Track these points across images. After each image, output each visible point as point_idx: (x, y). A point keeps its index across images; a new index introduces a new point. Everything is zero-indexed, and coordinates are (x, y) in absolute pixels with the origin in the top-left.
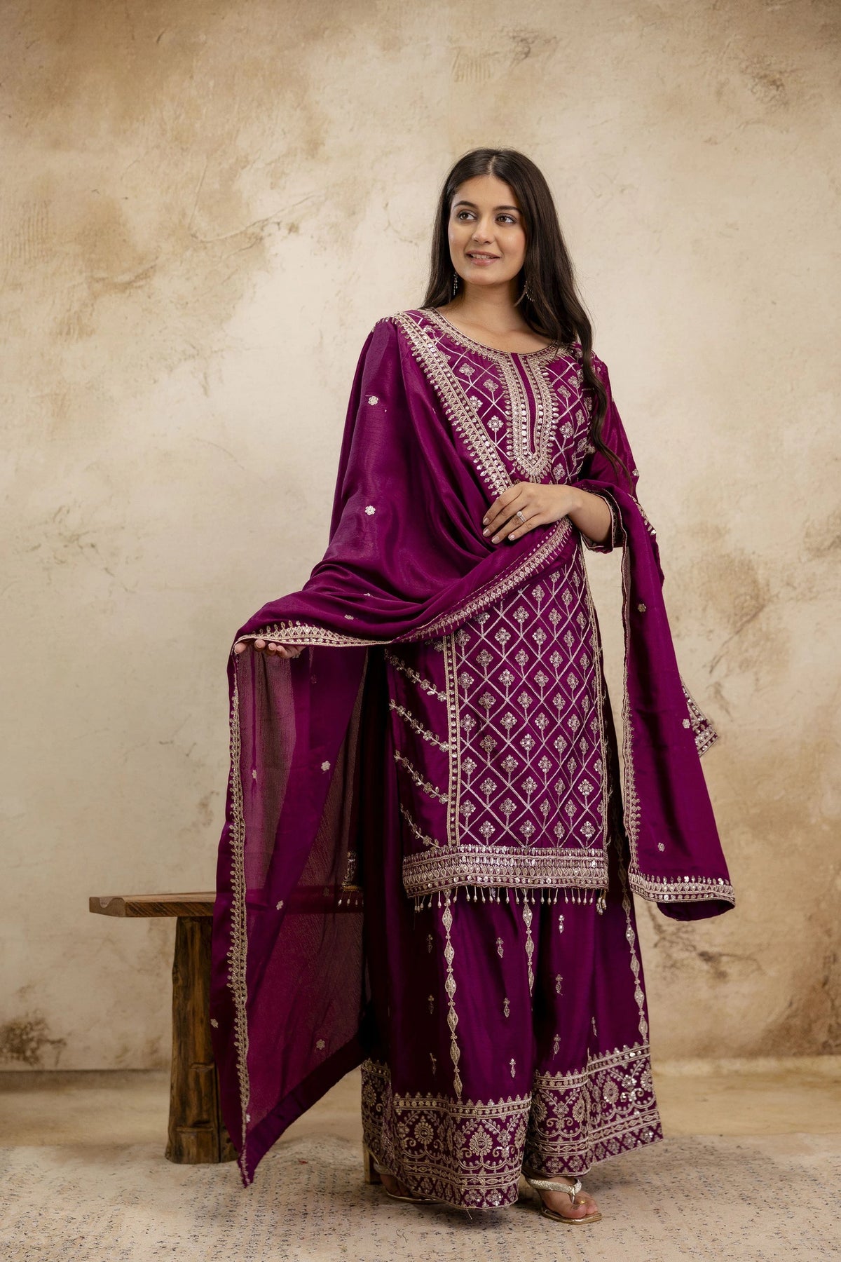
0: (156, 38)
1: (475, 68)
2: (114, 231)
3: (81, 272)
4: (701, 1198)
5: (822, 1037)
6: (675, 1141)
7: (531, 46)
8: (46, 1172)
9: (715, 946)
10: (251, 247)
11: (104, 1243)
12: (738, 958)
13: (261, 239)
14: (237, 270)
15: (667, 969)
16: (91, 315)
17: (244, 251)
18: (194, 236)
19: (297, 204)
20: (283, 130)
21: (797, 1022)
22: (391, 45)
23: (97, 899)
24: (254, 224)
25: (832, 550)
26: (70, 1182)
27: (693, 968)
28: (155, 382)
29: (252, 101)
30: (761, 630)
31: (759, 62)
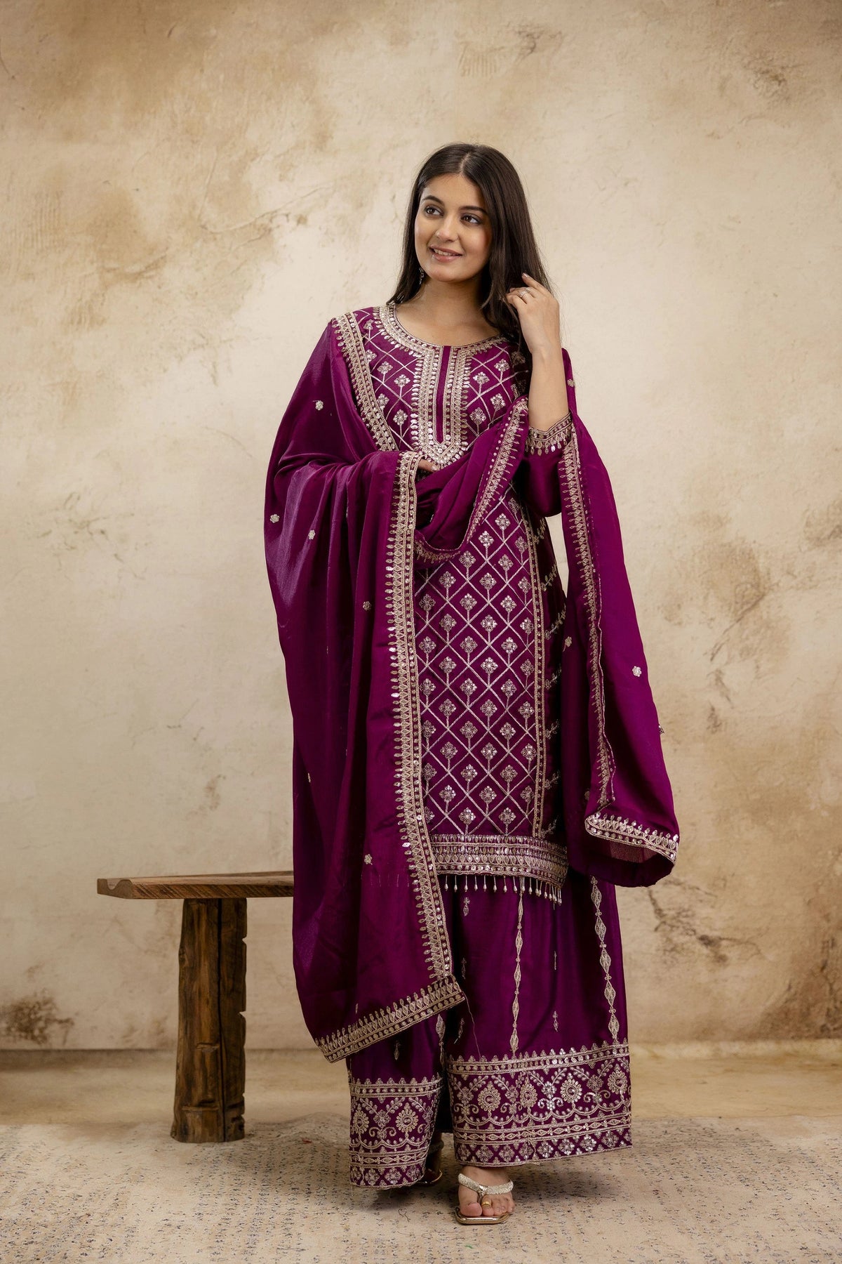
0: (167, 33)
1: (480, 61)
2: (125, 222)
3: (92, 262)
4: (700, 1179)
5: (820, 1020)
6: (674, 1123)
7: (537, 41)
8: (53, 1150)
9: (716, 930)
10: (260, 238)
11: (110, 1220)
12: (739, 942)
13: (270, 230)
14: (246, 261)
15: (667, 953)
16: (102, 304)
17: (253, 243)
18: (204, 227)
19: (305, 197)
20: (292, 123)
21: (795, 1005)
22: (399, 39)
23: (105, 881)
24: (263, 216)
25: (832, 539)
26: (76, 1160)
27: (693, 952)
28: (165, 371)
29: (262, 93)
30: (761, 618)
31: (761, 57)
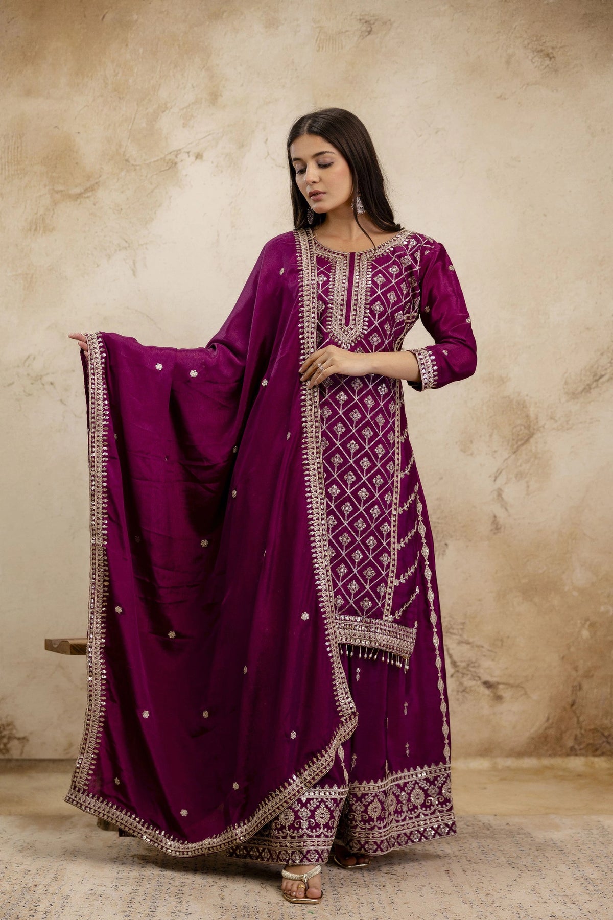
0: (101, 17)
1: (331, 41)
2: (69, 156)
3: (45, 186)
4: (479, 862)
5: (570, 743)
6: (462, 819)
7: (372, 26)
8: (11, 835)
9: (495, 677)
10: (168, 169)
11: (51, 890)
12: (512, 686)
13: (176, 164)
14: (158, 186)
15: (460, 693)
16: (52, 217)
17: (162, 172)
18: (127, 161)
19: (202, 139)
20: (192, 85)
21: (552, 732)
22: (272, 24)
23: (50, 640)
24: (171, 153)
25: (583, 394)
26: (28, 844)
27: (478, 693)
28: (98, 266)
29: (170, 63)
30: (531, 451)
31: (537, 40)
